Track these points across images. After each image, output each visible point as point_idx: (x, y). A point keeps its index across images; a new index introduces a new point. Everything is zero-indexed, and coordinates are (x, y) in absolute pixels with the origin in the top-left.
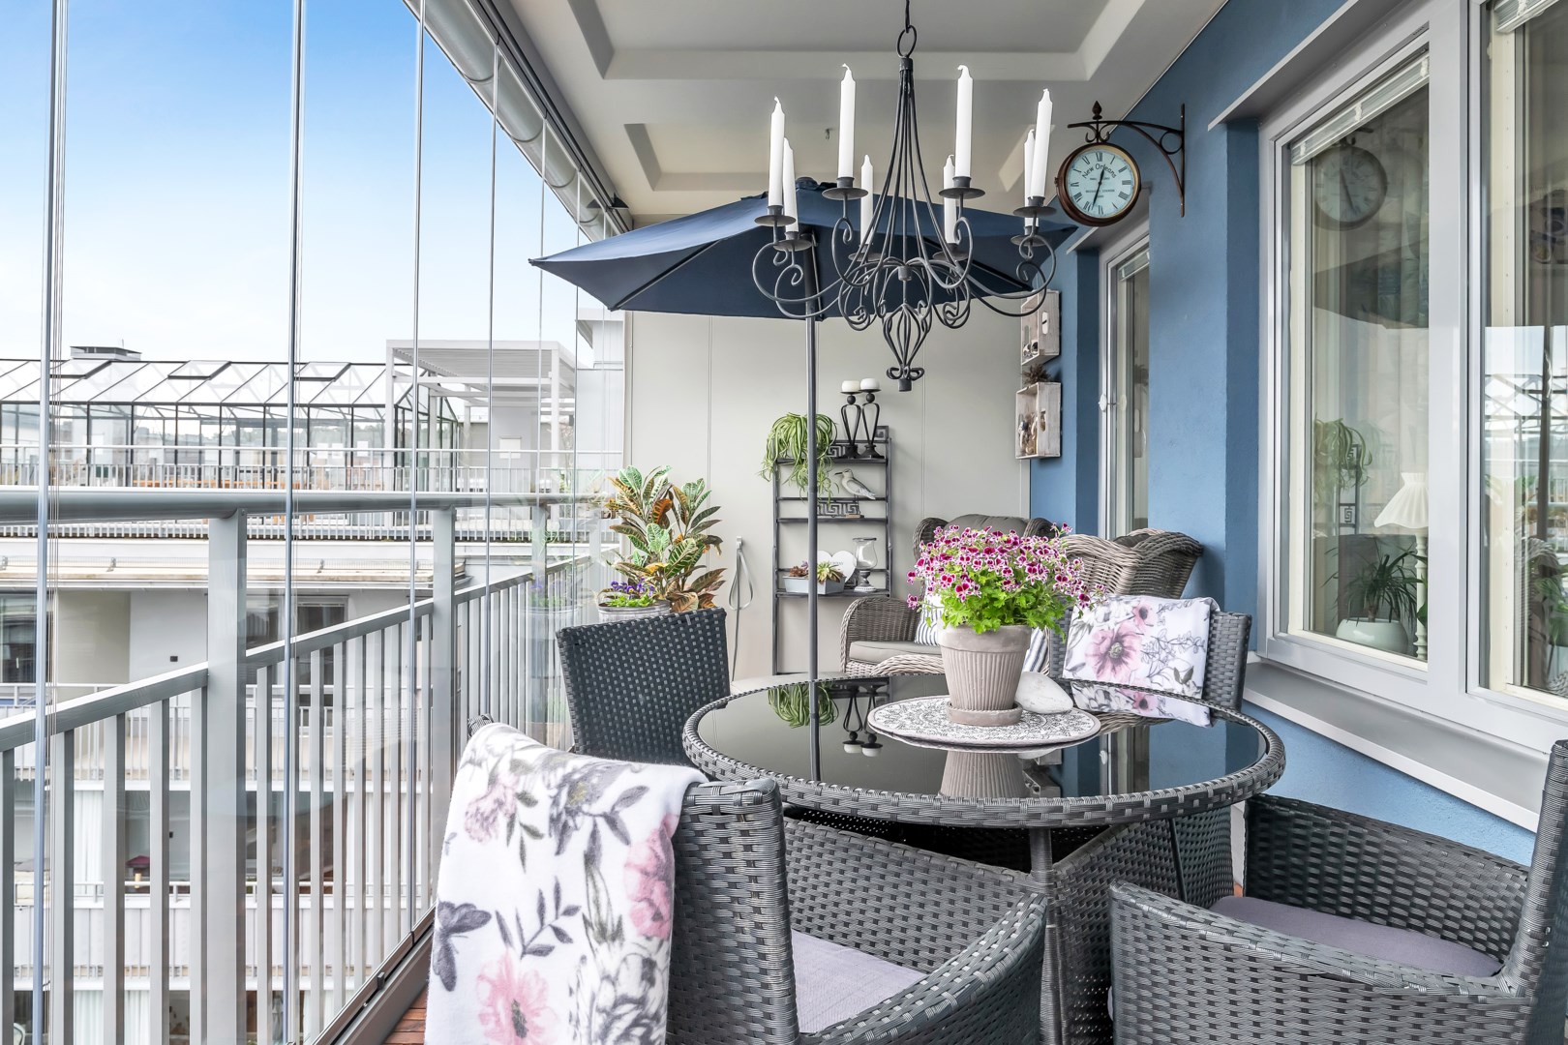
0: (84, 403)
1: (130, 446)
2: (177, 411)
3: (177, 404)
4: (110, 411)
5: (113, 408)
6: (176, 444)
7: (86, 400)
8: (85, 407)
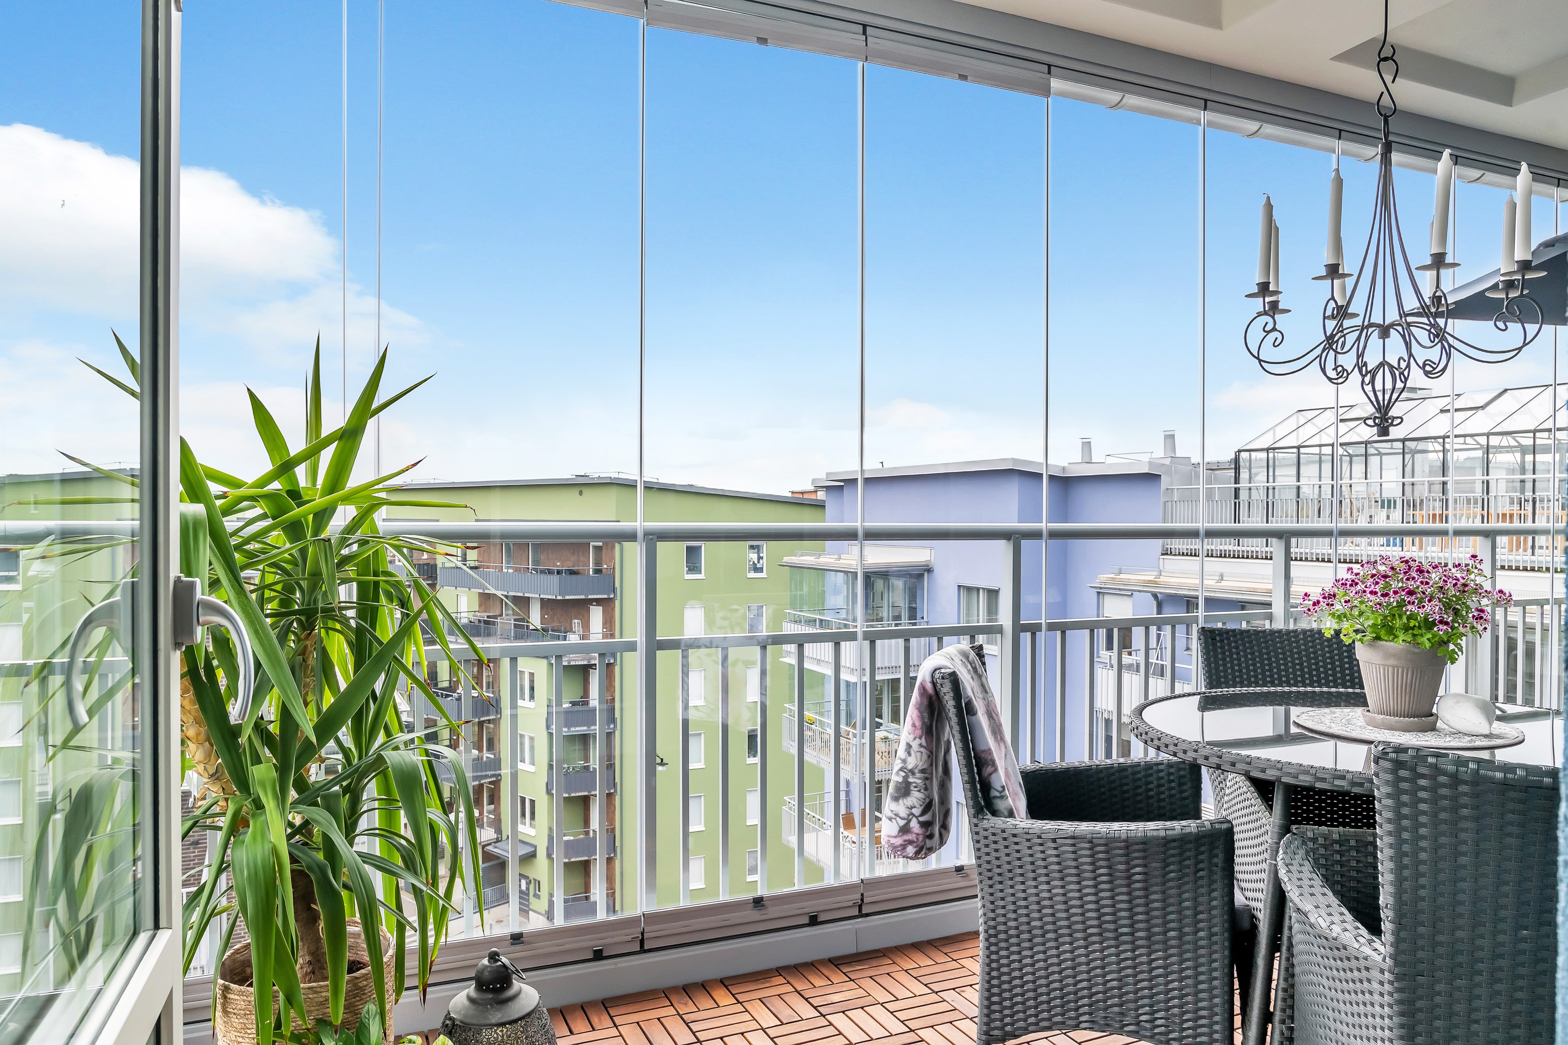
0: (1439, 437)
1: (1486, 478)
2: (1534, 438)
3: (1535, 432)
4: (1465, 443)
5: (1469, 440)
6: (1534, 473)
7: (1442, 434)
8: (1441, 440)
